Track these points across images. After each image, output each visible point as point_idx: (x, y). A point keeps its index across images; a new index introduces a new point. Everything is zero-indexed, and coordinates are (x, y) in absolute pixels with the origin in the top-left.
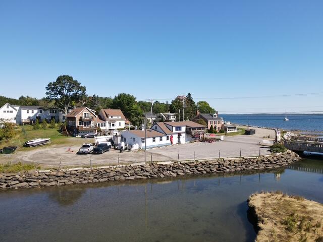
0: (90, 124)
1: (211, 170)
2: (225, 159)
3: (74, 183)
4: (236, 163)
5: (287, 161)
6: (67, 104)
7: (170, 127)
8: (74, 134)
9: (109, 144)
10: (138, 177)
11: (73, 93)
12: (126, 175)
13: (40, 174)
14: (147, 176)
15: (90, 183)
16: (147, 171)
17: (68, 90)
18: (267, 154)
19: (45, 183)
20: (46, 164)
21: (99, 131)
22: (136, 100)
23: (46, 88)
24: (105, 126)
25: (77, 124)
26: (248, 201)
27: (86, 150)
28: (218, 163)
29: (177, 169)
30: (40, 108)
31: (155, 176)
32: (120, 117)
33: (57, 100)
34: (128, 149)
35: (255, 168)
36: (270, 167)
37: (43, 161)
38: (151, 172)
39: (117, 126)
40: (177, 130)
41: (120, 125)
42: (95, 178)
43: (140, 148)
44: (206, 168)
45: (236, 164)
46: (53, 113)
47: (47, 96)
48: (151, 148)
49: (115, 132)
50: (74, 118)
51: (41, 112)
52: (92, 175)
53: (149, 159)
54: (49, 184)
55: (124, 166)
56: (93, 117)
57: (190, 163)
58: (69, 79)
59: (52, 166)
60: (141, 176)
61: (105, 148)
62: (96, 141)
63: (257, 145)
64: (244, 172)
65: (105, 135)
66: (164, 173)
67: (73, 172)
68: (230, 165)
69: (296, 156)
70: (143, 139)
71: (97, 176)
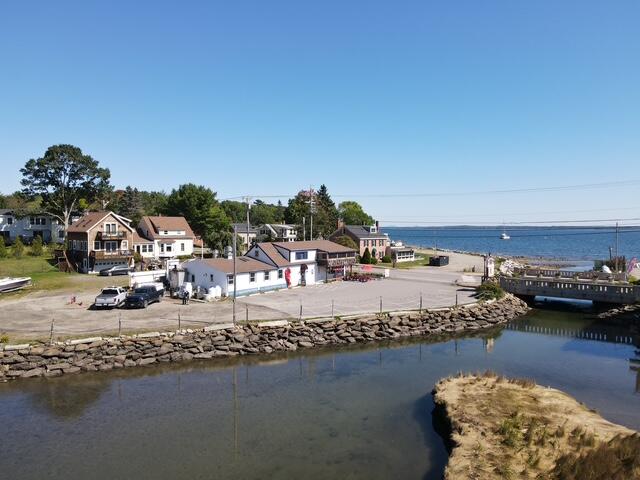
0: (119, 247)
1: (365, 336)
2: (392, 314)
3: (83, 370)
4: (413, 320)
5: (505, 315)
6: (69, 206)
7: (286, 253)
8: (85, 268)
9: (160, 287)
10: (219, 352)
11: (82, 182)
12: (194, 350)
13: (7, 353)
14: (238, 350)
15: (118, 368)
16: (237, 341)
17: (71, 175)
18: (469, 303)
19: (18, 373)
20: (21, 332)
21: (139, 261)
22: (216, 198)
23: (22, 170)
24: (151, 250)
25: (91, 246)
26: (434, 392)
27: (110, 300)
28: (378, 322)
29: (298, 335)
30: (7, 214)
31: (254, 349)
32: (183, 233)
33: (46, 197)
34: (199, 297)
35: (449, 330)
36: (476, 326)
37: (14, 324)
38: (247, 341)
39: (176, 250)
40: (298, 257)
41: (183, 249)
42: (128, 358)
43: (223, 295)
44: (354, 333)
45: (412, 323)
46: (38, 223)
47: (24, 188)
48: (248, 294)
49: (172, 264)
50: (84, 236)
51: (10, 221)
52: (122, 352)
53: (241, 316)
54: (27, 374)
55: (190, 331)
56: (124, 233)
57: (325, 323)
58: (74, 152)
59: (34, 336)
60: (225, 350)
61: (151, 295)
62: (132, 282)
63: (452, 285)
64: (427, 337)
65: (151, 268)
66: (273, 343)
67: (81, 348)
68: (401, 324)
69: (522, 305)
70: (231, 277)
71: (133, 354)
